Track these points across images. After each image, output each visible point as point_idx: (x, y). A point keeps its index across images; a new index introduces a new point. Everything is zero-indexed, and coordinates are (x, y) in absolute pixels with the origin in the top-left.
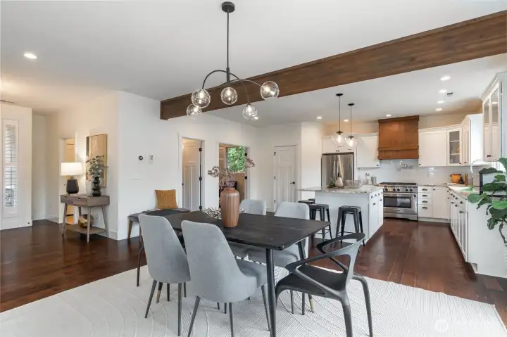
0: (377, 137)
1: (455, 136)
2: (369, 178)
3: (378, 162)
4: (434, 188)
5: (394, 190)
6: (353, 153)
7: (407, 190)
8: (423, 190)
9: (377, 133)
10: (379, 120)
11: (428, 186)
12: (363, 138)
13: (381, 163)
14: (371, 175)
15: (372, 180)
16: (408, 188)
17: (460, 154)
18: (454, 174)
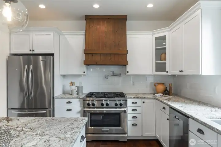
0: (83, 37)
1: (161, 40)
2: (74, 88)
3: (84, 68)
4: (143, 100)
5: (102, 104)
6: (52, 55)
7: (116, 104)
8: (133, 103)
9: (83, 32)
10: (86, 16)
11: (138, 98)
12: (67, 36)
13: (88, 69)
14: (77, 84)
15: (78, 91)
16: (117, 102)
17: (167, 61)
18: (159, 84)
